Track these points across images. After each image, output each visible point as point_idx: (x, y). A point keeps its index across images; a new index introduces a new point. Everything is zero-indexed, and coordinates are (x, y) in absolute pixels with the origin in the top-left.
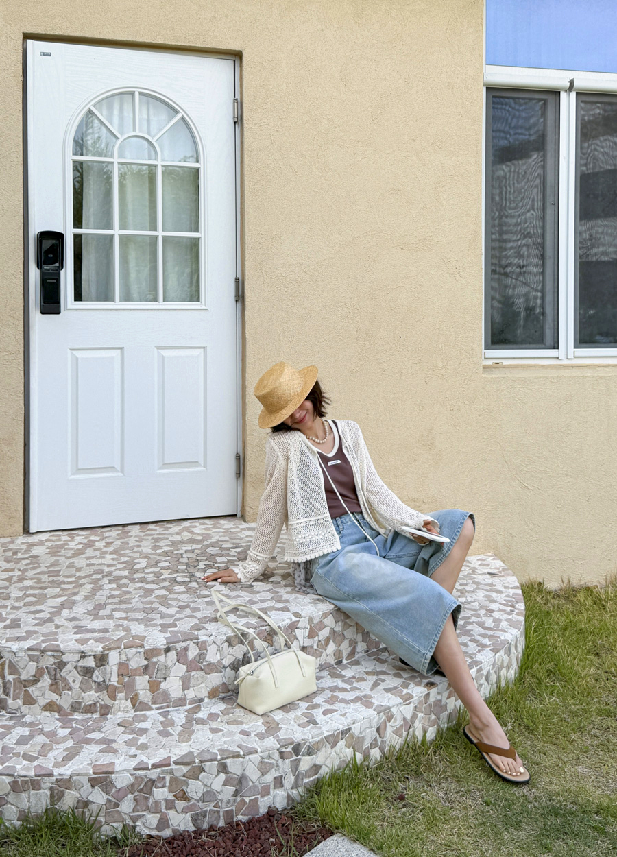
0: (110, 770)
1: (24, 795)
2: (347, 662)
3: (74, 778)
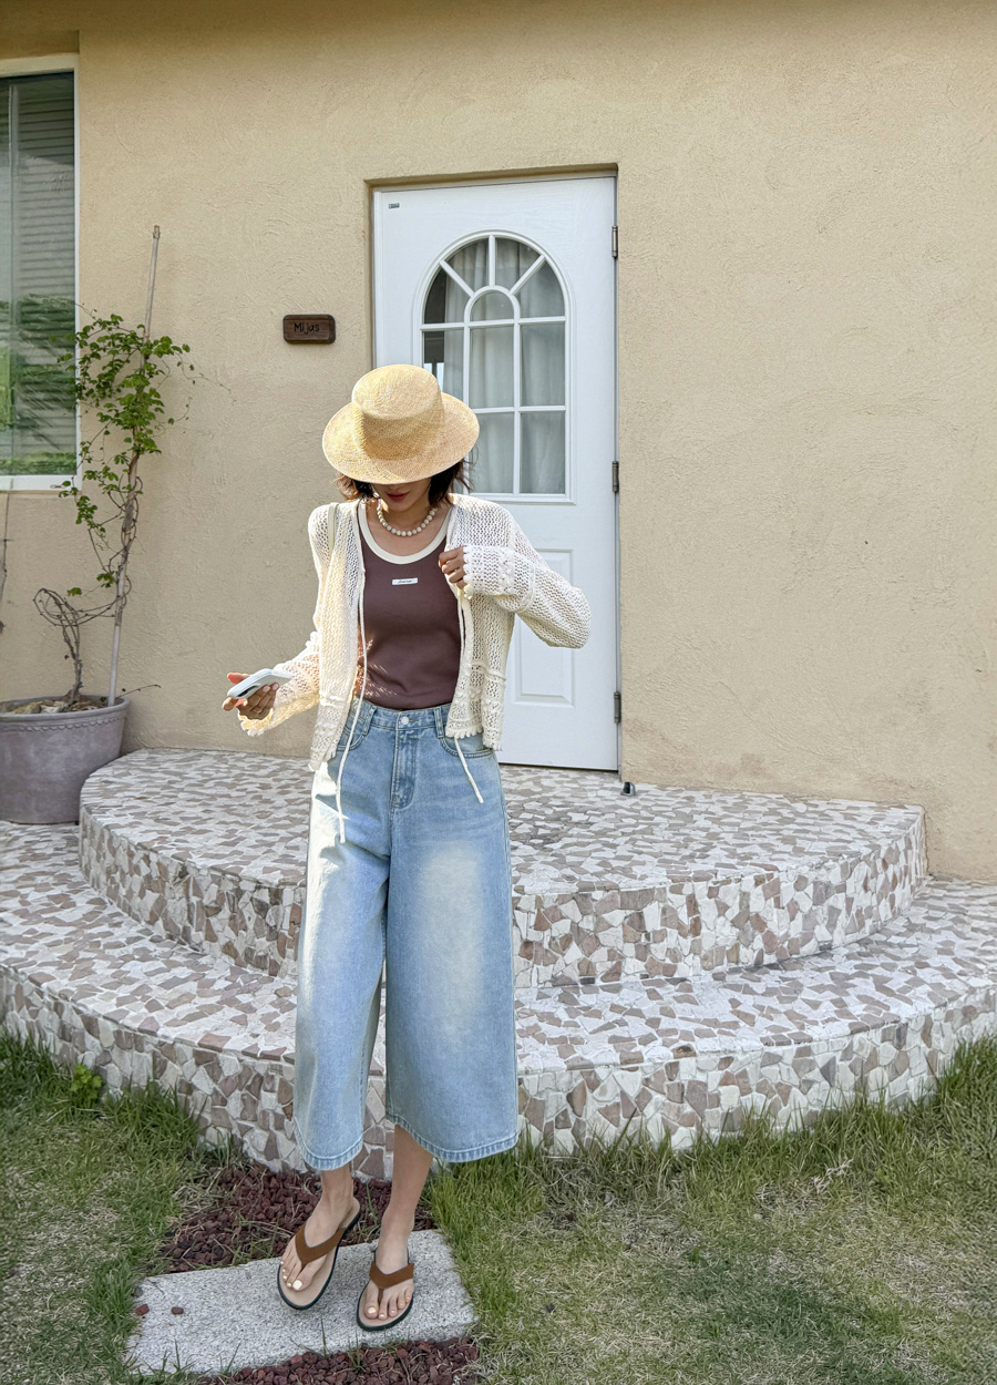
0: (218, 1045)
1: (127, 1054)
2: (602, 984)
3: (178, 1045)
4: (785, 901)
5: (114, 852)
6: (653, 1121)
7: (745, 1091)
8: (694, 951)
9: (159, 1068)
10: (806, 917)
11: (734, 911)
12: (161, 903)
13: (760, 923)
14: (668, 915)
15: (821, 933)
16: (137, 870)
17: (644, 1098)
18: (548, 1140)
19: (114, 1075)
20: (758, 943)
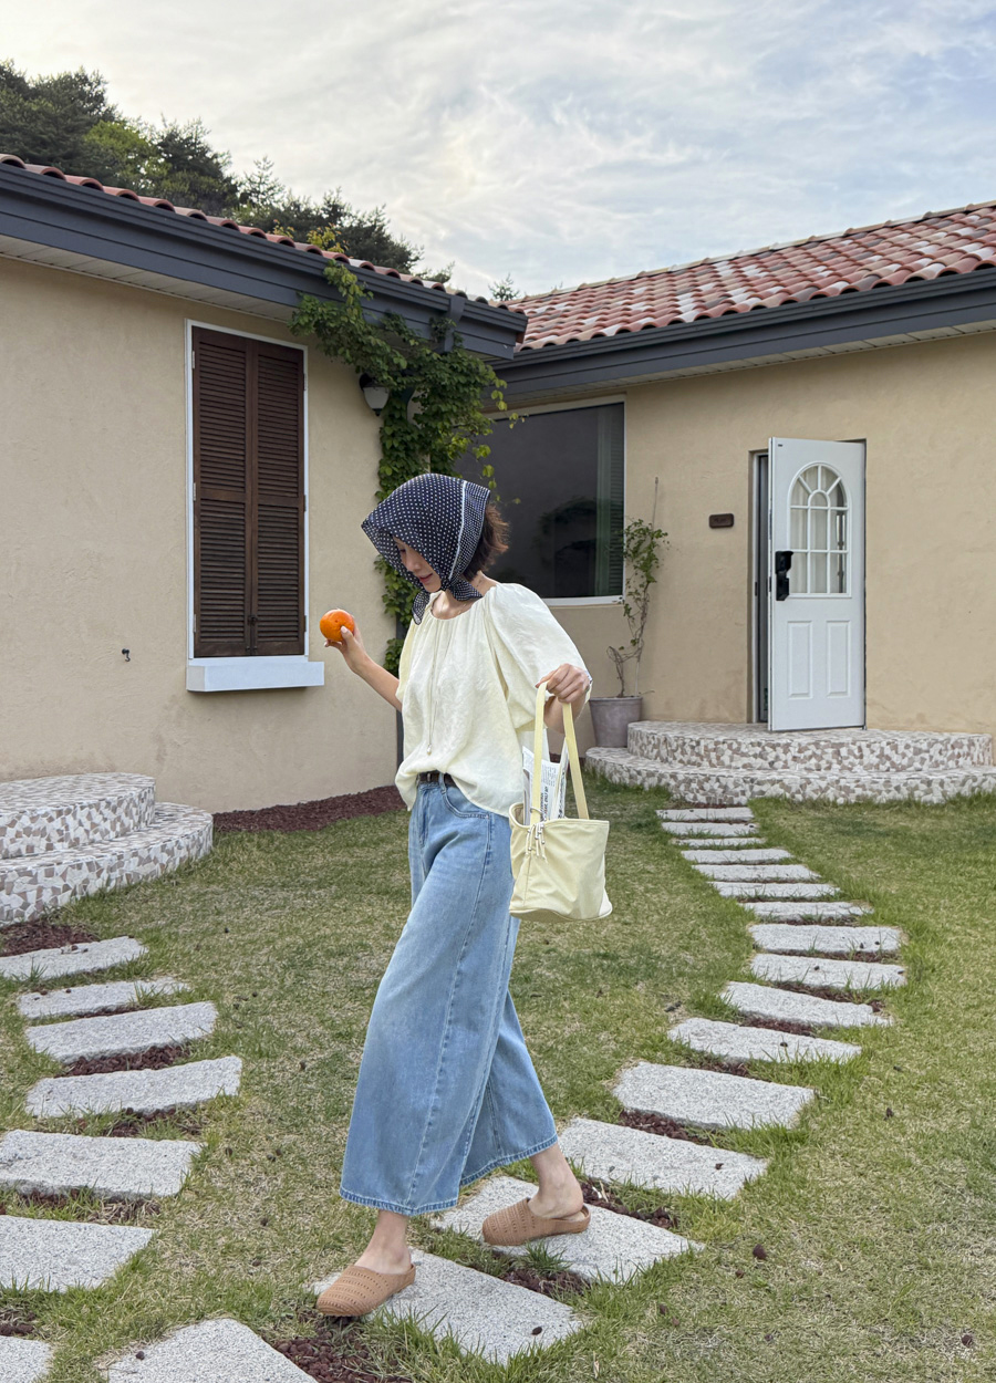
4: (900, 752)
5: (642, 738)
6: (830, 794)
7: (865, 790)
8: (861, 764)
9: (660, 780)
10: (909, 759)
11: (878, 752)
12: (658, 753)
13: (888, 758)
14: (850, 752)
15: (917, 765)
16: (650, 743)
17: (827, 788)
18: (793, 797)
19: (646, 785)
20: (888, 764)
